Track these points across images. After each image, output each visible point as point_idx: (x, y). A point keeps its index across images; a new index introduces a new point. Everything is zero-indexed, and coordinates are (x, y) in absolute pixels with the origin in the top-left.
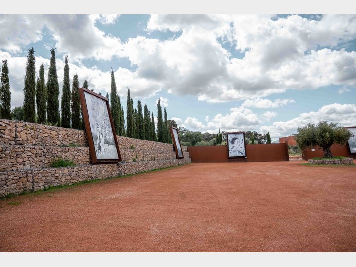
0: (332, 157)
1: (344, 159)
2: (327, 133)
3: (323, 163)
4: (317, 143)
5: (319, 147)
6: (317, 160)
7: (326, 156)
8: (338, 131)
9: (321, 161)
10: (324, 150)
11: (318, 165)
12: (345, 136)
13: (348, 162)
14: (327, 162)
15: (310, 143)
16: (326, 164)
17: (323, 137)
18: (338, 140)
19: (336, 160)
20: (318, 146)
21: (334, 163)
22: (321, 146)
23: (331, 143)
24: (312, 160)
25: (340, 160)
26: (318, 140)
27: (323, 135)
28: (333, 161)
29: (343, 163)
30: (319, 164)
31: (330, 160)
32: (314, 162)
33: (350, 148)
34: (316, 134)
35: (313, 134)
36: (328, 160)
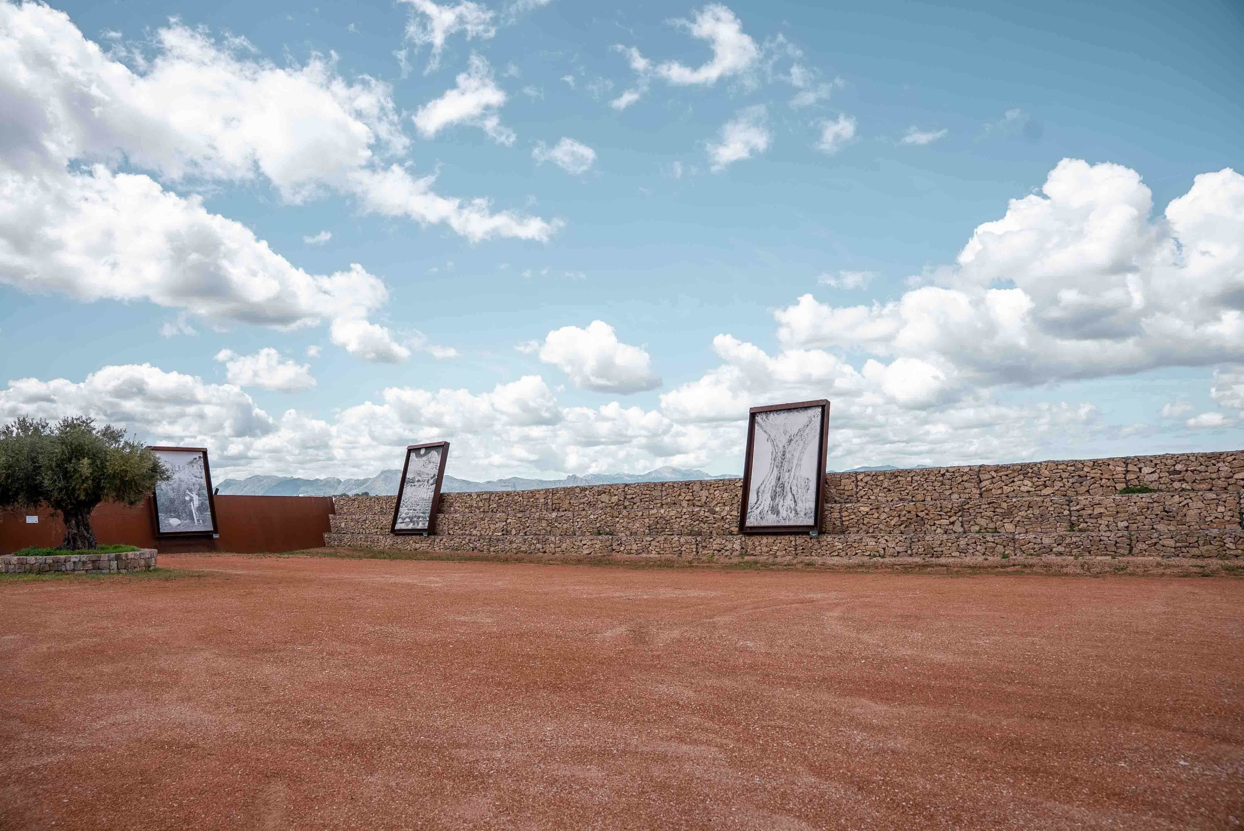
0: (91, 546)
1: (131, 555)
2: (86, 461)
3: (56, 569)
4: (41, 494)
5: (51, 510)
6: (31, 559)
7: (71, 544)
8: (122, 457)
9: (50, 559)
10: (67, 521)
11: (32, 576)
12: (144, 477)
13: (142, 562)
14: (69, 566)
15: (17, 494)
16: (66, 572)
17: (67, 475)
18: (118, 490)
19: (104, 557)
20: (44, 503)
21: (96, 566)
22: (58, 504)
23: (95, 497)
24: (14, 559)
25: (118, 558)
26: (46, 482)
27: (70, 467)
28: (93, 562)
29: (124, 565)
30: (41, 571)
31: (84, 558)
32: (21, 563)
33: (161, 516)
34: (42, 460)
35: (34, 460)
36: (74, 558)
